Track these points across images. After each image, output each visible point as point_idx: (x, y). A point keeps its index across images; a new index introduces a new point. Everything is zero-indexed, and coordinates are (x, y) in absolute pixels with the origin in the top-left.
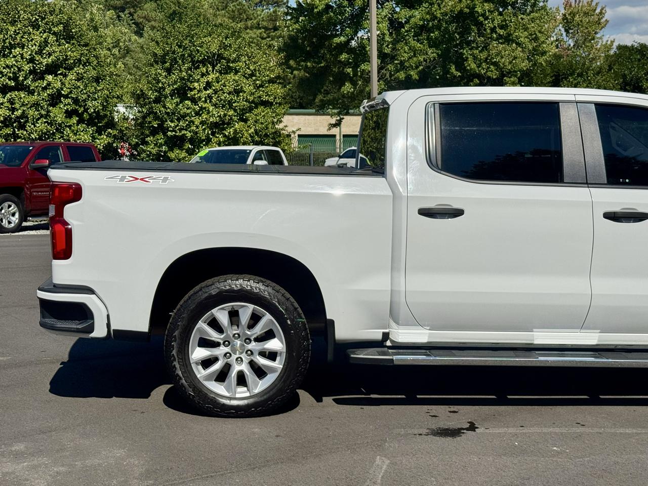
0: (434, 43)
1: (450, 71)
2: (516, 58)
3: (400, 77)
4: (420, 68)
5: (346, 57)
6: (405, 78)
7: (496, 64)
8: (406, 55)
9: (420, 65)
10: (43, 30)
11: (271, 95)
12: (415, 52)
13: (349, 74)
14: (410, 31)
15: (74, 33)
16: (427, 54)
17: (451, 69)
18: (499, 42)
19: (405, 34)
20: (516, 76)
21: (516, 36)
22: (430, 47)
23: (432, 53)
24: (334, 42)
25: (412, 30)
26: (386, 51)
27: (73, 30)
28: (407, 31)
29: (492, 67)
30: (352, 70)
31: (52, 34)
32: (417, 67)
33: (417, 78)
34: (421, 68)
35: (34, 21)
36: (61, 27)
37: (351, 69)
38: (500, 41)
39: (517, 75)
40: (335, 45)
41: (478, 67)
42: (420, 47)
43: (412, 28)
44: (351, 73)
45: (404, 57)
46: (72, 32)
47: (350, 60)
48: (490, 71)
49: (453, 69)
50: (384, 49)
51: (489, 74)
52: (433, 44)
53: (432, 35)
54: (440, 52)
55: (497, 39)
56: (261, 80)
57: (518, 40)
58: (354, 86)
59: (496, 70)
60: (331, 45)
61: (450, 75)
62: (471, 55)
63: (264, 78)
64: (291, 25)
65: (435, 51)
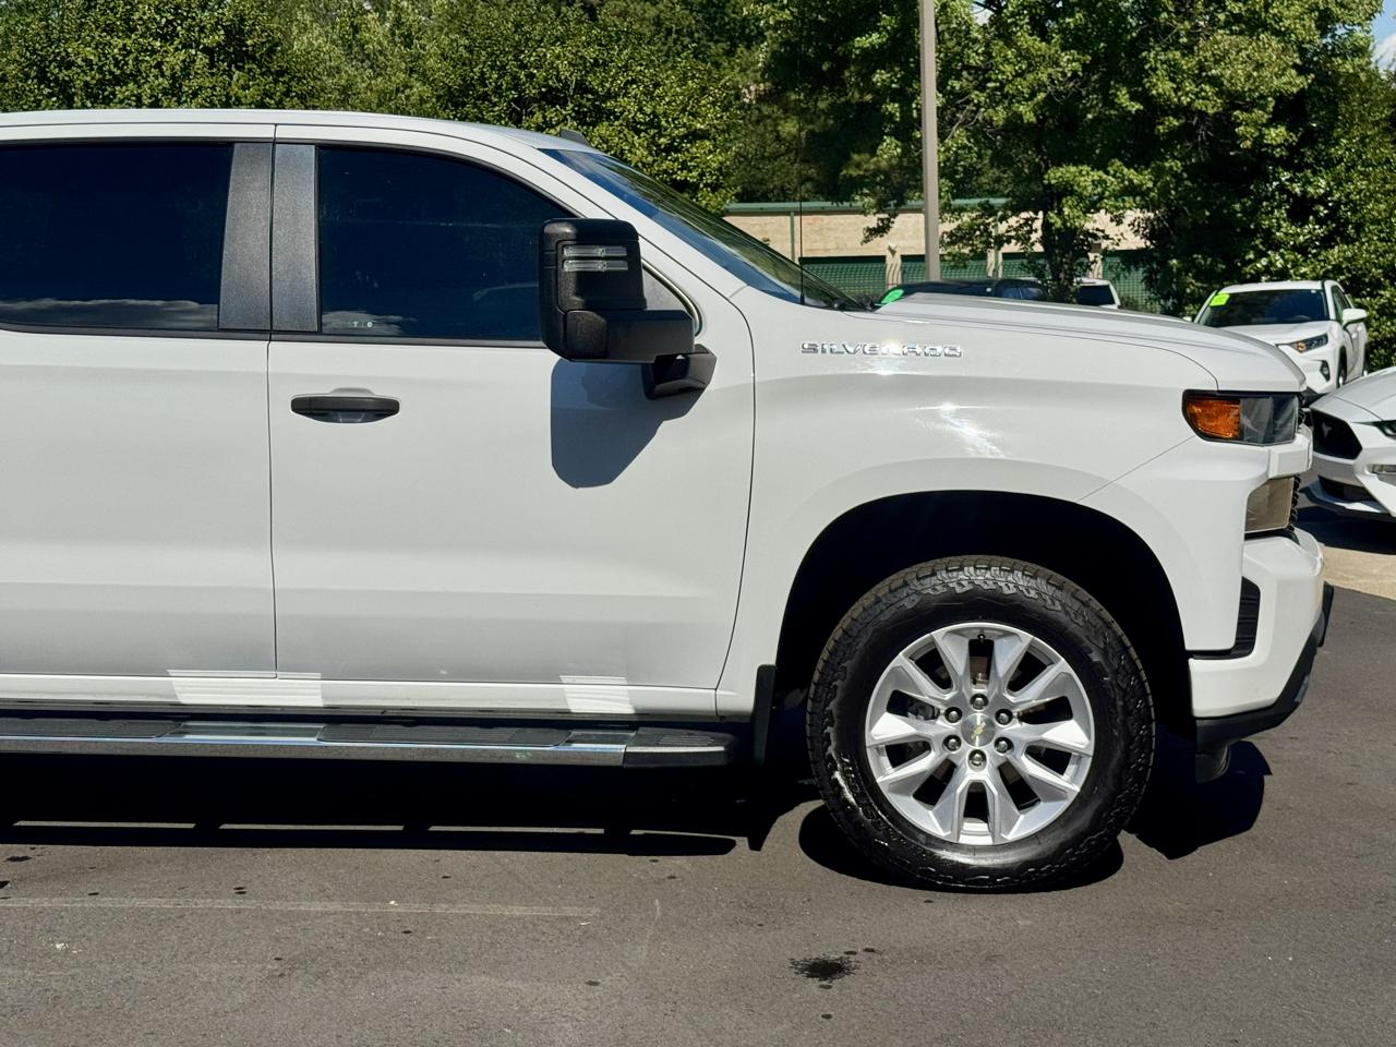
0: (1077, 39)
1: (1116, 100)
2: (1262, 65)
3: (995, 119)
4: (1039, 97)
5: (884, 77)
6: (1007, 120)
7: (1215, 81)
8: (1008, 68)
9: (1040, 91)
10: (181, 43)
11: (694, 167)
12: (1030, 61)
13: (892, 115)
14: (1019, 14)
15: (250, 49)
16: (1058, 65)
17: (1117, 96)
18: (1231, 30)
19: (1009, 21)
20: (1263, 107)
21: (1275, 15)
22: (1064, 48)
23: (1070, 62)
24: (856, 46)
25: (1026, 12)
26: (971, 61)
27: (249, 42)
28: (1013, 15)
29: (1207, 88)
30: (900, 107)
31: (203, 51)
32: (1033, 95)
33: (1034, 120)
34: (1041, 96)
35: (166, 26)
36: (220, 36)
37: (896, 105)
38: (1234, 28)
39: (1266, 106)
40: (858, 52)
41: (1176, 91)
42: (1040, 49)
43: (1025, 8)
44: (898, 114)
45: (1003, 73)
46: (247, 46)
47: (894, 86)
48: (1203, 98)
49: (1122, 96)
50: (969, 57)
51: (1199, 104)
52: (1074, 41)
53: (1067, 20)
54: (1090, 58)
55: (1227, 25)
56: (670, 135)
57: (1277, 22)
58: (902, 142)
59: (1216, 94)
60: (851, 52)
61: (1117, 110)
62: (1163, 63)
63: (676, 132)
64: (773, 14)
65: (1076, 56)
